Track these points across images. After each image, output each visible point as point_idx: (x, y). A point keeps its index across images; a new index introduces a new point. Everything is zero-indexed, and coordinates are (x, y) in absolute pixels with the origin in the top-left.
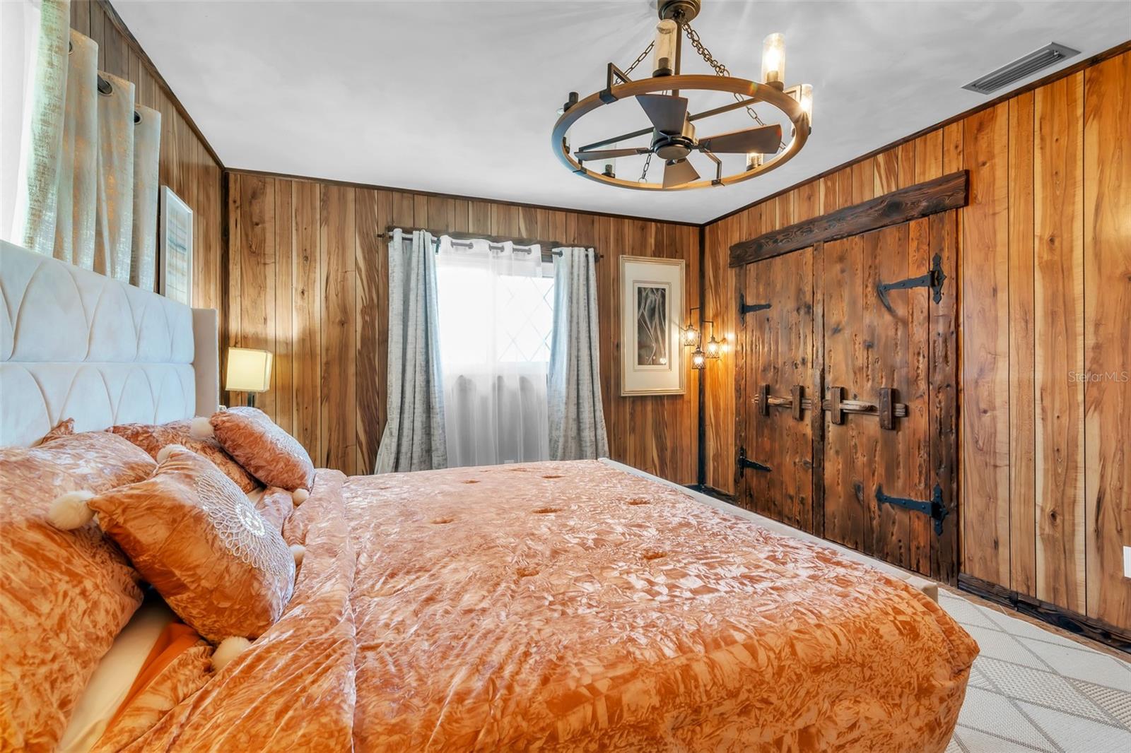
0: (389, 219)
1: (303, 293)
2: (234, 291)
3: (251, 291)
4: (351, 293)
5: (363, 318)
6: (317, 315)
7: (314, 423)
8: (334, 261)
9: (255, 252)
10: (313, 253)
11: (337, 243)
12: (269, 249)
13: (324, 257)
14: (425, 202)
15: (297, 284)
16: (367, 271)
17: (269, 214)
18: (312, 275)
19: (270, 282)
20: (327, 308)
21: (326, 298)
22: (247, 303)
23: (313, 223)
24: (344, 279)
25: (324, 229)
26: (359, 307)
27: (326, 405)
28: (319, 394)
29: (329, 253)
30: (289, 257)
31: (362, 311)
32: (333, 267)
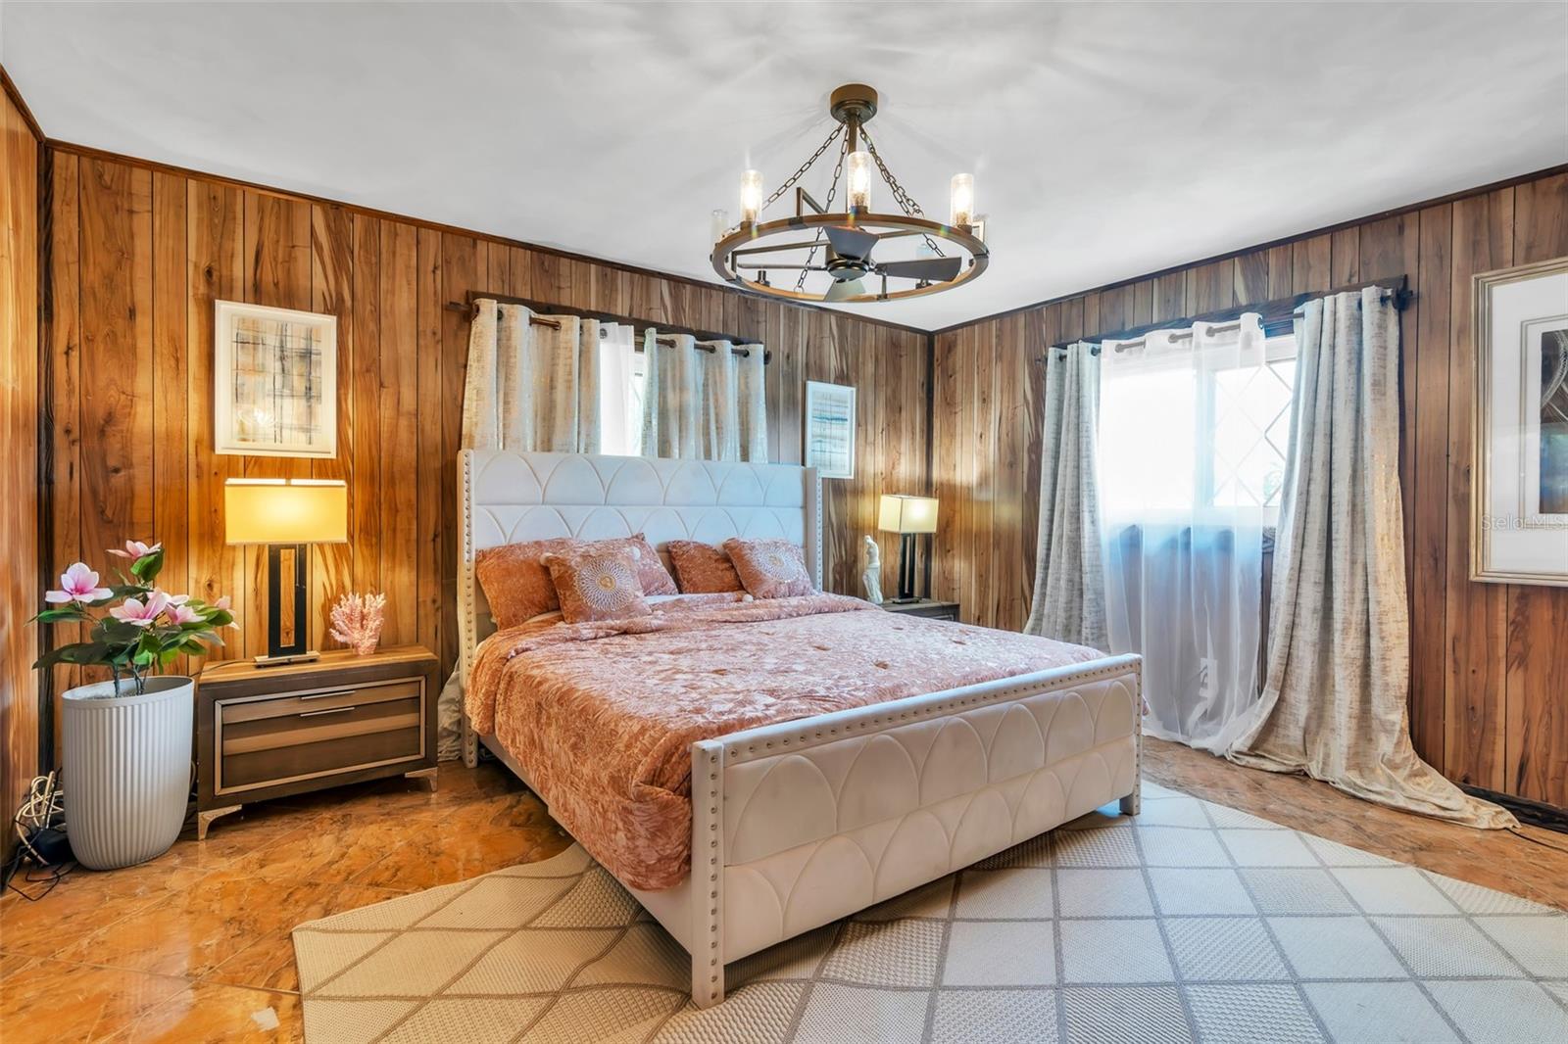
0: (1057, 336)
1: (981, 437)
2: (936, 442)
3: (946, 441)
4: (1020, 430)
5: (1030, 457)
6: (991, 459)
7: (987, 570)
8: (1005, 399)
9: (950, 403)
10: (989, 396)
11: (1009, 378)
12: (958, 399)
13: (999, 394)
14: (1097, 301)
15: (977, 429)
16: (1034, 403)
17: (959, 364)
18: (988, 416)
19: (958, 430)
20: (1000, 449)
21: (999, 438)
22: (943, 452)
23: (990, 361)
24: (1014, 415)
25: (999, 364)
26: (1027, 444)
27: (997, 552)
28: (991, 541)
29: (1002, 392)
30: (972, 403)
31: (1029, 449)
32: (1005, 404)
